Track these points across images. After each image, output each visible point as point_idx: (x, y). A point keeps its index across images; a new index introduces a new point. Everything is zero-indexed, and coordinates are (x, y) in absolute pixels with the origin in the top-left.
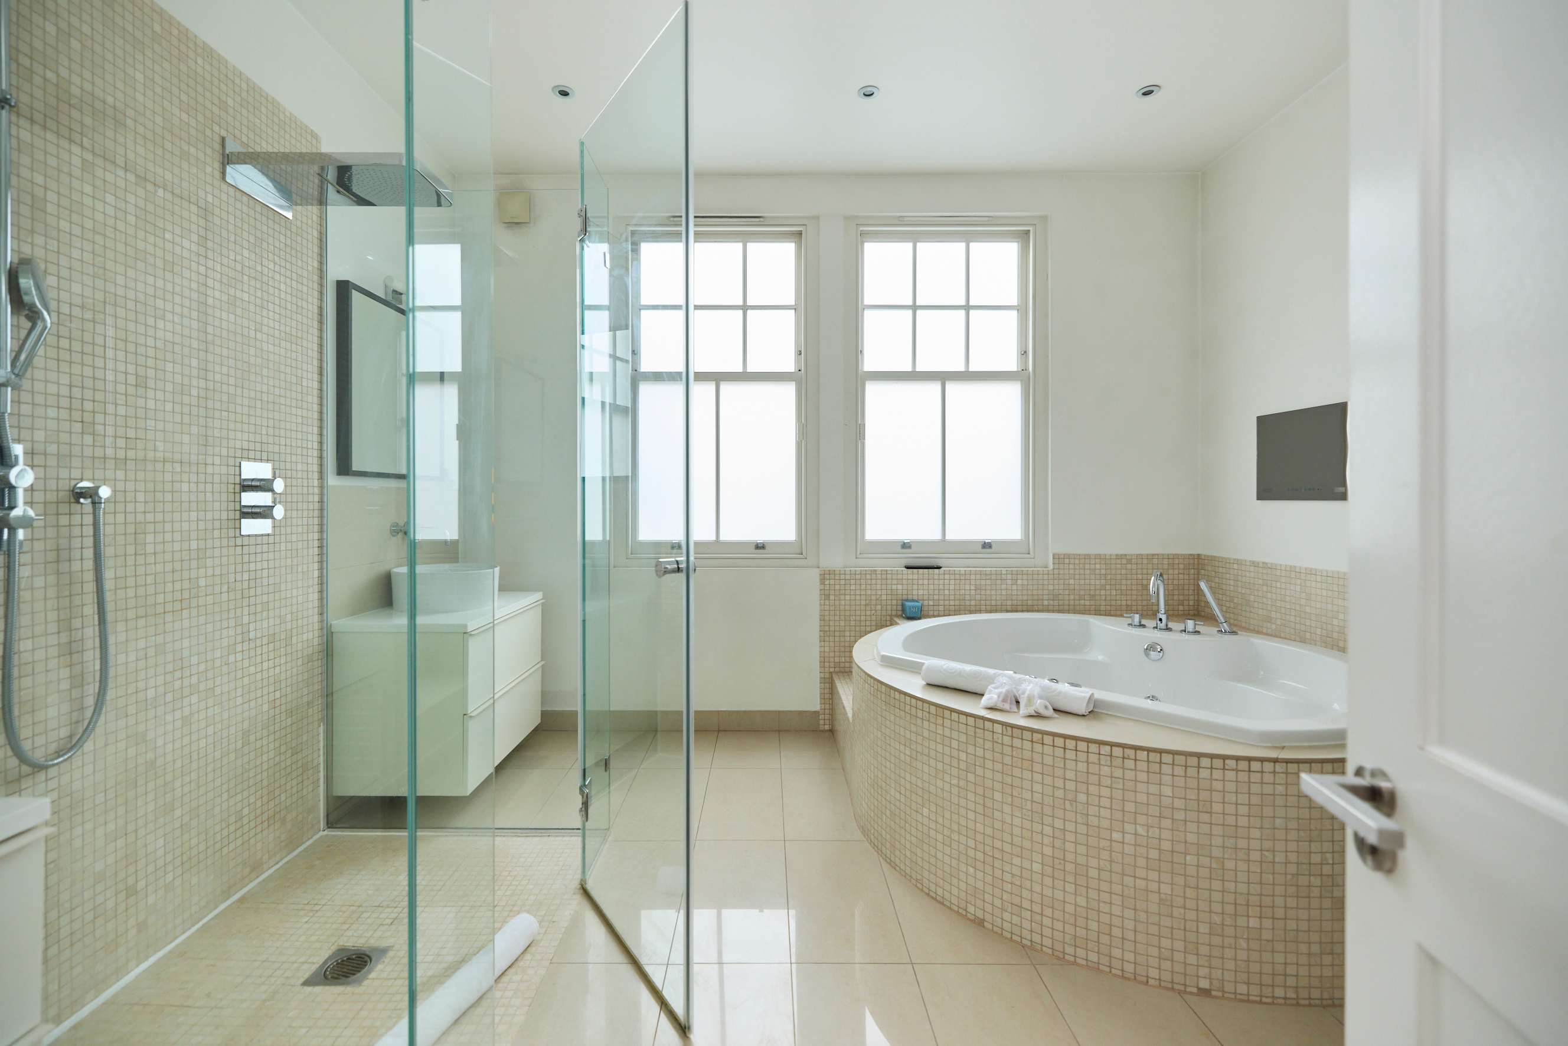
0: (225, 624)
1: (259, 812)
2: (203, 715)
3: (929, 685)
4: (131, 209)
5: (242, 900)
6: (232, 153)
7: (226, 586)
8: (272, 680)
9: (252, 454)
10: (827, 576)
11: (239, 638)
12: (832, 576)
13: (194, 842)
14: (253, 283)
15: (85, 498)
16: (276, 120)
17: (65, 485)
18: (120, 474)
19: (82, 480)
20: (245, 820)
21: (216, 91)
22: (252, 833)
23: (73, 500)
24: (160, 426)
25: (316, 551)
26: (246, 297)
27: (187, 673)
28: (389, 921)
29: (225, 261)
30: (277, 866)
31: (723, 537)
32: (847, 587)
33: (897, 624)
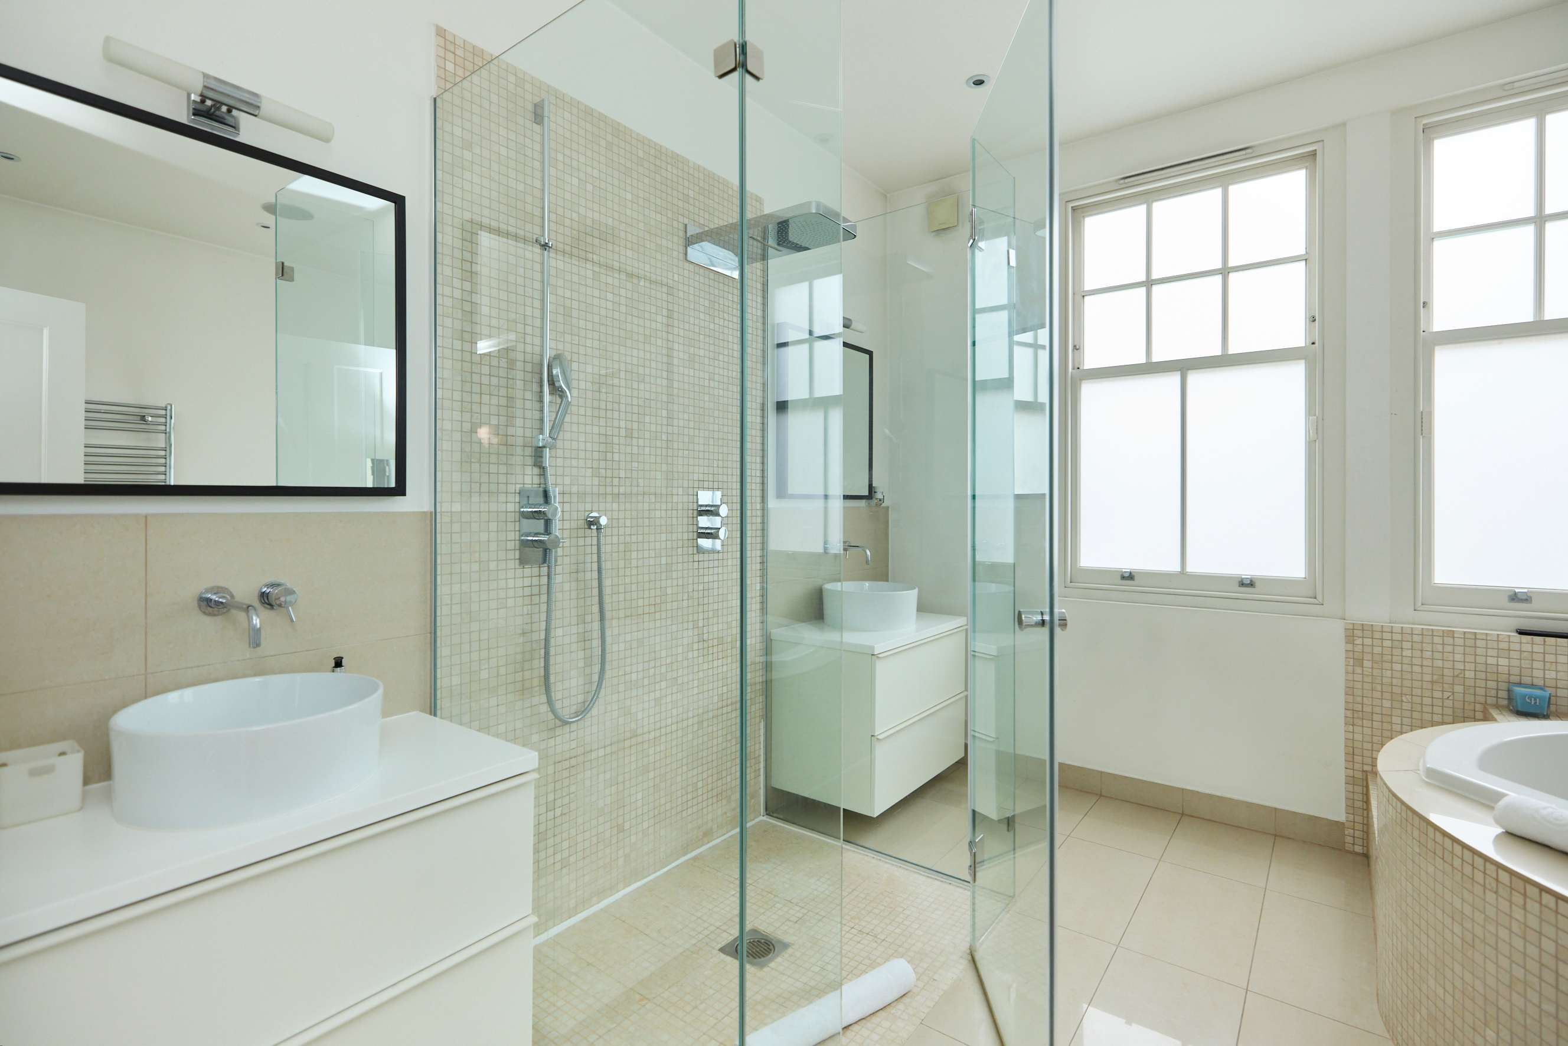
0: (685, 625)
1: (710, 787)
2: (669, 699)
3: (1510, 834)
4: (623, 301)
5: (695, 859)
6: (692, 236)
7: (687, 595)
8: (720, 676)
9: (706, 484)
10: (1358, 633)
11: (696, 639)
12: (1368, 633)
13: (663, 801)
14: (707, 340)
15: (593, 525)
16: (726, 196)
17: (582, 516)
18: (615, 506)
19: (592, 512)
20: (700, 792)
21: (680, 188)
22: (705, 804)
23: (586, 527)
24: (641, 466)
25: (758, 566)
26: (702, 352)
27: (658, 663)
28: (794, 919)
29: (687, 326)
30: (723, 838)
31: (1193, 567)
32: (1397, 652)
33: (1494, 720)
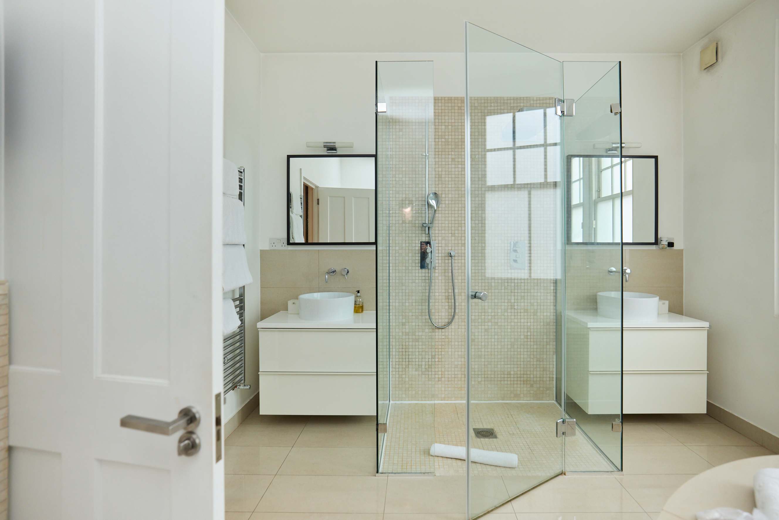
0: (503, 301)
1: (519, 376)
8: (526, 327)
18: (463, 248)
19: (451, 250)
22: (515, 382)
23: (449, 256)
27: (486, 314)
